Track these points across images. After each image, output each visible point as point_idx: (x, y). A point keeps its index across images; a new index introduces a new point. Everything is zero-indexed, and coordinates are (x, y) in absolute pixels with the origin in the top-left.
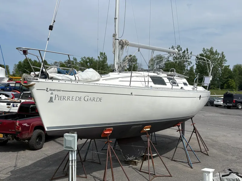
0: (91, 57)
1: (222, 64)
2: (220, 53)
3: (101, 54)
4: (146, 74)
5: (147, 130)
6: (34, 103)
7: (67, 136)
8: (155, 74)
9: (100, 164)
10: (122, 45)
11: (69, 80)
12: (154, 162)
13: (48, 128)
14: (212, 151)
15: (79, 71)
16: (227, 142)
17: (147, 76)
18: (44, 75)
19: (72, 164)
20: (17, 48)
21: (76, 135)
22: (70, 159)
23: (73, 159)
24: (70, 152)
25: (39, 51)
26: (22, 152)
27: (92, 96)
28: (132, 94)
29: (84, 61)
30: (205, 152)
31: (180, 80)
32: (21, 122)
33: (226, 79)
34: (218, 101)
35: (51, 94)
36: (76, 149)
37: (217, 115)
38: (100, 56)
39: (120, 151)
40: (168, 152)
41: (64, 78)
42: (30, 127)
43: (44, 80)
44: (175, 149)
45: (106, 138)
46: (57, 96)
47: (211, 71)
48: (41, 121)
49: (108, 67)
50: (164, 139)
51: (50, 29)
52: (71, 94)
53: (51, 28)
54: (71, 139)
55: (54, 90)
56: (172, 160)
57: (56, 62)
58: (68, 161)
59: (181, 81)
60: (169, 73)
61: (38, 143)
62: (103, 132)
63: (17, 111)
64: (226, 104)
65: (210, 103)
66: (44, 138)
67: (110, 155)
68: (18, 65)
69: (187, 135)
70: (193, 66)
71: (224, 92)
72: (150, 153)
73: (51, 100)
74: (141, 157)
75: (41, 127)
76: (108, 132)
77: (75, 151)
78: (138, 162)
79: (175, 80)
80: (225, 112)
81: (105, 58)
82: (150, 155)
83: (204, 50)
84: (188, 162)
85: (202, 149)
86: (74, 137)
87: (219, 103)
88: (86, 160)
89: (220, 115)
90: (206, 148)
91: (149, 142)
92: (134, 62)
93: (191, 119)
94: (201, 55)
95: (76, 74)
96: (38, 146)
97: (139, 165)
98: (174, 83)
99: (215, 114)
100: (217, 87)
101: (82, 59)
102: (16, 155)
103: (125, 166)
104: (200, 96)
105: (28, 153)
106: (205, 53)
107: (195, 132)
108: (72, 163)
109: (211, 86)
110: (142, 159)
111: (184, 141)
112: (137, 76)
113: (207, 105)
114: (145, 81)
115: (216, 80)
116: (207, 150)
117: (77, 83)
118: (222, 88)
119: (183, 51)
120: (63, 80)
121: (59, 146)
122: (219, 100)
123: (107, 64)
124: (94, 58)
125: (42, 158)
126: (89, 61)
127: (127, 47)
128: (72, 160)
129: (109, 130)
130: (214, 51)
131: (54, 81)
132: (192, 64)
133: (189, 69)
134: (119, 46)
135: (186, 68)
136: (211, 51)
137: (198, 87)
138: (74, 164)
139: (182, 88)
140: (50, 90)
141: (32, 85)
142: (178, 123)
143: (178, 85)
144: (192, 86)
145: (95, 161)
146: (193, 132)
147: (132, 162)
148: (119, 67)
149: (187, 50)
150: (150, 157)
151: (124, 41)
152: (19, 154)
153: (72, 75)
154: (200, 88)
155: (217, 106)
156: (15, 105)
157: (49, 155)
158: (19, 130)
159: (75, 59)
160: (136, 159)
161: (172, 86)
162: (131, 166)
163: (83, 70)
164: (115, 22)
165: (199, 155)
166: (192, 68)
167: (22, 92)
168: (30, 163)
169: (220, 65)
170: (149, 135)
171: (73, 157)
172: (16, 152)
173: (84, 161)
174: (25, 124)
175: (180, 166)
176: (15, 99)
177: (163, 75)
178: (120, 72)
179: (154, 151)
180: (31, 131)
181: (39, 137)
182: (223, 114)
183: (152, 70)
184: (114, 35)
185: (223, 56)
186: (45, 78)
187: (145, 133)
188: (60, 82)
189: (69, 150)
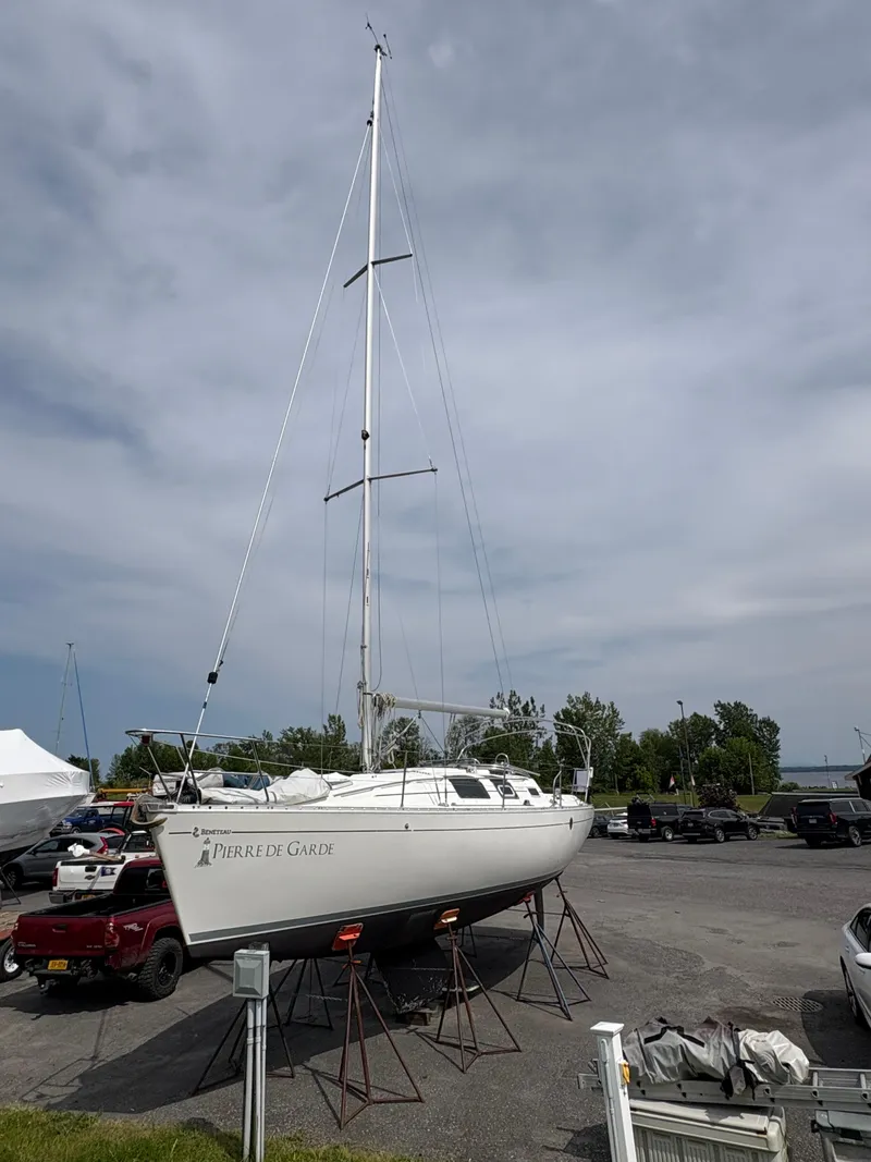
0: (305, 727)
1: (614, 730)
2: (607, 704)
3: (332, 718)
4: (439, 772)
5: (449, 920)
6: (159, 865)
7: (242, 957)
8: (462, 772)
9: (330, 1028)
10: (380, 705)
11: (251, 804)
12: (472, 1009)
13: (193, 937)
14: (616, 964)
15: (277, 778)
16: (649, 937)
17: (441, 779)
18: (190, 793)
19: (255, 1040)
20: (127, 732)
21: (265, 953)
22: (251, 1025)
23: (259, 1024)
24: (250, 1004)
25: (182, 735)
26: (117, 1009)
27: (307, 840)
28: (407, 827)
29: (288, 739)
30: (600, 969)
31: (521, 784)
32: (120, 921)
33: (628, 765)
34: (616, 825)
35: (205, 843)
36: (266, 993)
37: (619, 860)
38: (328, 725)
39: (383, 984)
40: (506, 976)
41: (238, 799)
42: (144, 931)
43: (188, 808)
44: (522, 967)
45: (345, 952)
46: (219, 847)
47: (589, 756)
48: (174, 912)
49: (347, 751)
50: (495, 940)
51: (209, 681)
52: (255, 840)
53: (212, 678)
54: (254, 964)
55: (213, 832)
56: (518, 1000)
57: (219, 746)
58: (242, 1029)
59: (523, 784)
60: (495, 767)
61: (163, 979)
62: (336, 935)
63: (112, 887)
64: (636, 830)
65: (599, 830)
66: (179, 962)
67: (357, 1001)
68: (123, 756)
69: (551, 924)
70: (551, 738)
71: (628, 798)
72: (460, 985)
73: (204, 860)
74: (440, 998)
75: (175, 930)
76: (351, 937)
77: (262, 1000)
78: (431, 1014)
79: (509, 784)
80: (633, 852)
81: (341, 729)
82: (461, 990)
83: (570, 700)
84: (559, 1003)
85: (590, 960)
86: (261, 958)
87: (619, 827)
88: (293, 1019)
89: (625, 860)
90: (599, 956)
91: (455, 955)
92: (412, 734)
93: (557, 879)
94: (565, 712)
95: (268, 785)
96: (163, 988)
97: (434, 1022)
98: (507, 791)
99: (612, 859)
100: (612, 787)
101: (285, 734)
102: (99, 1021)
103: (398, 1029)
104: (571, 820)
105: (134, 1011)
106: (574, 706)
107: (569, 916)
108: (255, 1036)
109: (597, 785)
110: (441, 1004)
111: (543, 942)
112: (419, 781)
113: (592, 835)
114: (438, 793)
115: (606, 770)
116: (602, 961)
117: (270, 810)
118: (622, 789)
119: (523, 703)
120: (236, 803)
121: (219, 981)
122: (620, 821)
123: (346, 744)
124: (313, 729)
125: (173, 1023)
126: (302, 738)
127: (392, 710)
128: (255, 1028)
129: (352, 931)
130: (594, 701)
131: (215, 809)
132: (547, 733)
133: (541, 745)
134: (372, 709)
135: (534, 744)
136: (586, 701)
137: (563, 796)
138: (259, 1039)
139: (526, 803)
140: (204, 832)
141: (158, 824)
142: (524, 896)
143: (516, 797)
144: (550, 796)
145: (317, 1022)
146: (564, 914)
147: (417, 1016)
148: (373, 760)
149: (533, 701)
150: (461, 994)
151: (383, 696)
152: (107, 1017)
153: (259, 790)
154: (569, 800)
155: (617, 836)
156: (108, 871)
157: (192, 1012)
158: (113, 943)
159: (268, 736)
160: (424, 1006)
161: (504, 798)
162: (412, 1027)
163: (286, 773)
164: (363, 654)
165: (584, 978)
166: (547, 743)
167: (130, 831)
168: (139, 1041)
169: (611, 732)
170: (456, 934)
171: (258, 1017)
172: (100, 1012)
173: (288, 1023)
174: (130, 927)
175: (539, 1016)
176: (110, 851)
177: (481, 773)
178: (377, 771)
179: (470, 980)
180: (145, 946)
181: (168, 960)
182: (631, 856)
183: (454, 761)
184: (361, 685)
185: (614, 712)
186: (193, 801)
187: (445, 929)
188: (231, 809)
189: (247, 1000)
